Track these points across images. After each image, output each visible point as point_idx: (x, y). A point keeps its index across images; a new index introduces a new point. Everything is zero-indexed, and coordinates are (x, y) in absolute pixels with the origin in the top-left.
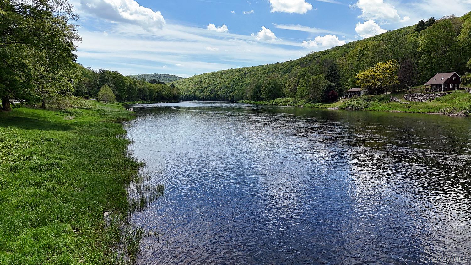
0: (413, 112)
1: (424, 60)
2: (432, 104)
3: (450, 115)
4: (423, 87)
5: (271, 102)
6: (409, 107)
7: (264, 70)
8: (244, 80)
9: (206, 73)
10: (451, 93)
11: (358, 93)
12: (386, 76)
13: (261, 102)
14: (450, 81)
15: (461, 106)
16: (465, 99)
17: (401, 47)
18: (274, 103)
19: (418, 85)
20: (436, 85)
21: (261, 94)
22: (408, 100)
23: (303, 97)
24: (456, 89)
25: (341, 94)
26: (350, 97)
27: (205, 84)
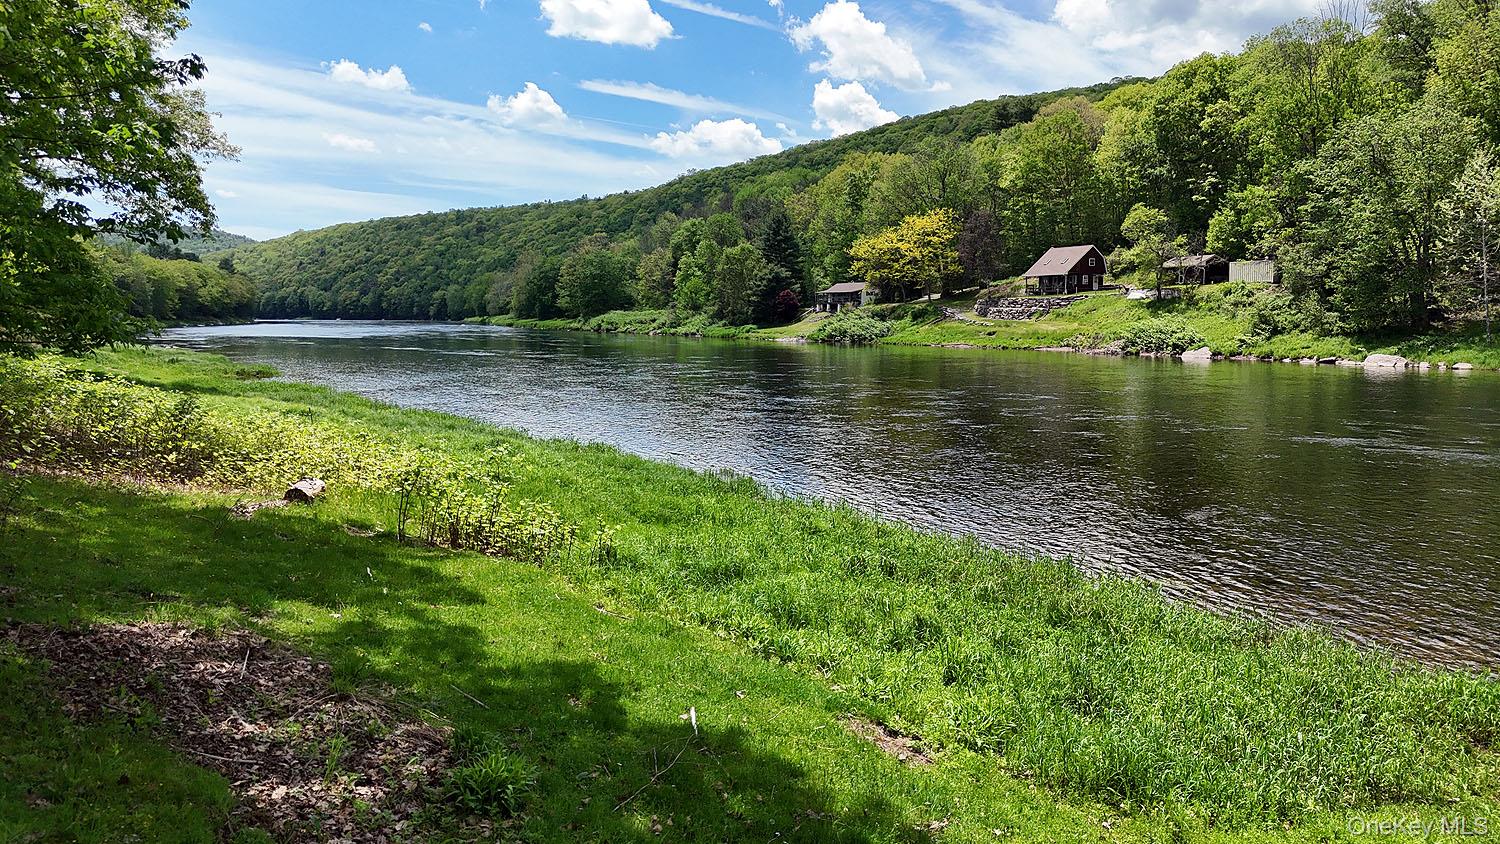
0: (1003, 348)
1: (1017, 212)
2: (1047, 325)
3: (1091, 352)
4: (1019, 281)
5: (594, 321)
6: (990, 334)
7: (544, 221)
8: (477, 249)
9: (340, 226)
10: (1086, 297)
11: (855, 297)
12: (930, 252)
13: (559, 323)
14: (1081, 268)
15: (1113, 330)
16: (1120, 314)
17: (963, 176)
18: (604, 326)
19: (1005, 276)
20: (1050, 278)
21: (556, 296)
22: (985, 316)
23: (696, 308)
24: (1095, 286)
25: (809, 299)
26: (834, 308)
27: (337, 263)
